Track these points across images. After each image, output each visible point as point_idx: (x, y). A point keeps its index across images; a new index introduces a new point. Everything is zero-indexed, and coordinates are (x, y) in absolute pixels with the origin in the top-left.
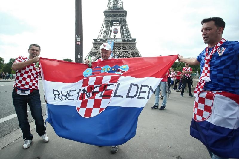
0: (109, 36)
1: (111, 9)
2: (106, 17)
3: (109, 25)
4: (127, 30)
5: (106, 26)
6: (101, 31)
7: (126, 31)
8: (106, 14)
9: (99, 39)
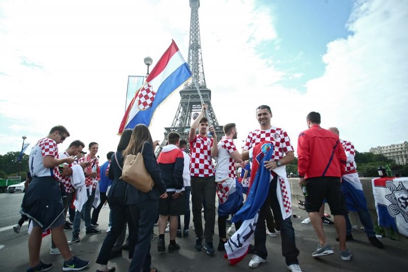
0: (187, 123)
1: (189, 88)
2: (183, 98)
3: (187, 108)
4: (211, 114)
5: (183, 110)
6: (175, 117)
7: (211, 116)
8: (183, 94)
9: (173, 128)
